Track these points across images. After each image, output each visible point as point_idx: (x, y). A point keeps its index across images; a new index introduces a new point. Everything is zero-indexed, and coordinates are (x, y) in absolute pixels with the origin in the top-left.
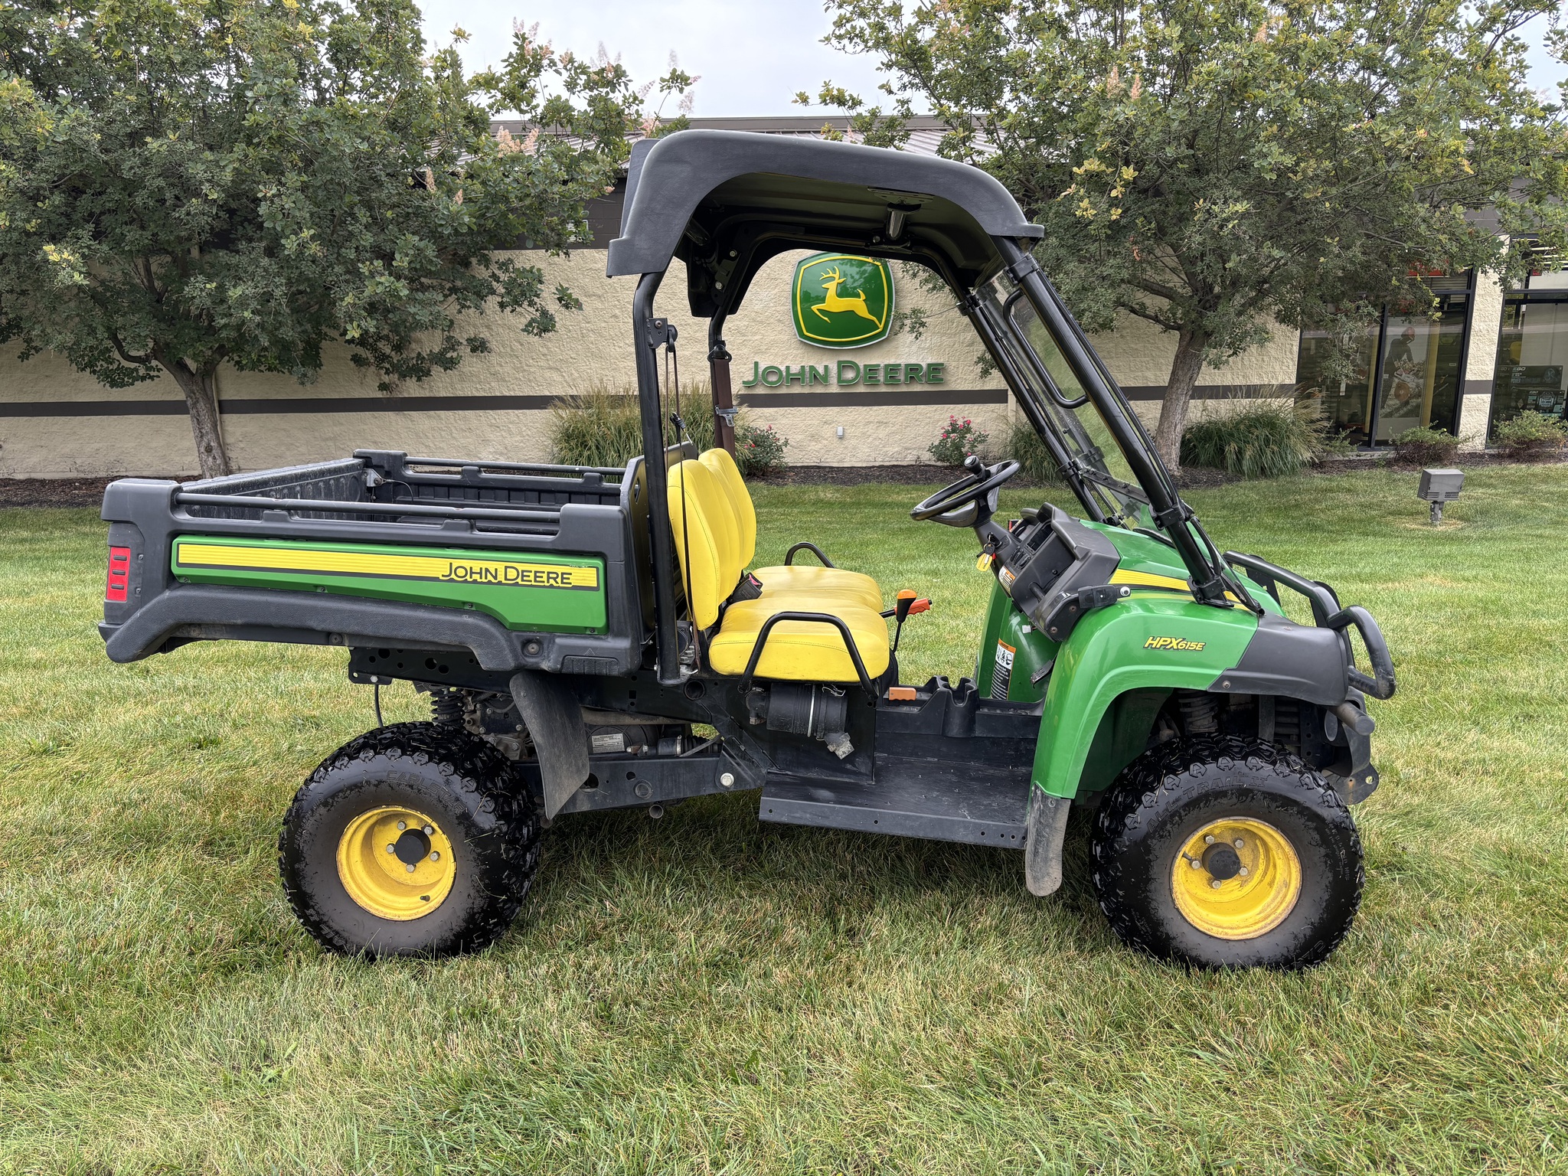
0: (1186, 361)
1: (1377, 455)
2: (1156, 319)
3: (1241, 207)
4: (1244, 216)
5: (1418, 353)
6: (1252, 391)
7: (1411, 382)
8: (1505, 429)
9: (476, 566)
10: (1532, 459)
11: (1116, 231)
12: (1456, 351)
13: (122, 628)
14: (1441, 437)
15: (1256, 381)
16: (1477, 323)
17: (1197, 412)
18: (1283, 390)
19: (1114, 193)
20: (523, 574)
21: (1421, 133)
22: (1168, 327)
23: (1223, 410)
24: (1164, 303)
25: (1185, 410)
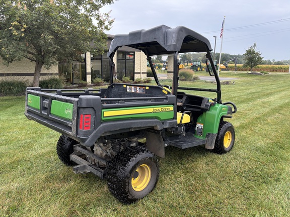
0: (38, 67)
1: (75, 86)
2: (30, 59)
3: (52, 37)
4: (52, 38)
5: (78, 67)
6: (51, 74)
7: (78, 73)
8: (94, 81)
9: (157, 109)
10: (99, 86)
11: (21, 39)
12: (84, 67)
13: (90, 137)
14: (84, 82)
15: (51, 72)
16: (87, 63)
17: (41, 78)
18: (56, 74)
19: (22, 30)
20: (163, 109)
21: (83, 28)
22: (32, 61)
23: (46, 78)
24: (31, 56)
25: (39, 78)
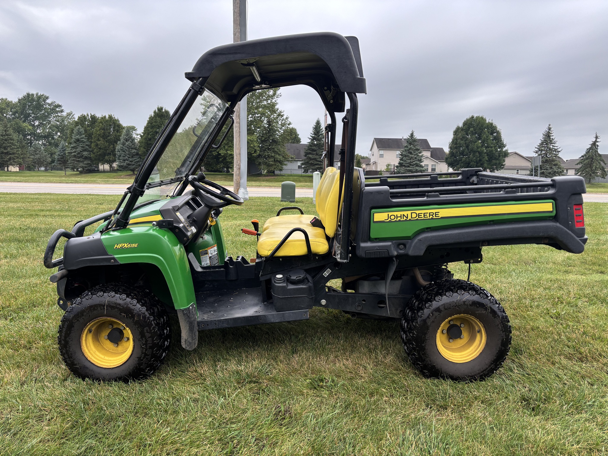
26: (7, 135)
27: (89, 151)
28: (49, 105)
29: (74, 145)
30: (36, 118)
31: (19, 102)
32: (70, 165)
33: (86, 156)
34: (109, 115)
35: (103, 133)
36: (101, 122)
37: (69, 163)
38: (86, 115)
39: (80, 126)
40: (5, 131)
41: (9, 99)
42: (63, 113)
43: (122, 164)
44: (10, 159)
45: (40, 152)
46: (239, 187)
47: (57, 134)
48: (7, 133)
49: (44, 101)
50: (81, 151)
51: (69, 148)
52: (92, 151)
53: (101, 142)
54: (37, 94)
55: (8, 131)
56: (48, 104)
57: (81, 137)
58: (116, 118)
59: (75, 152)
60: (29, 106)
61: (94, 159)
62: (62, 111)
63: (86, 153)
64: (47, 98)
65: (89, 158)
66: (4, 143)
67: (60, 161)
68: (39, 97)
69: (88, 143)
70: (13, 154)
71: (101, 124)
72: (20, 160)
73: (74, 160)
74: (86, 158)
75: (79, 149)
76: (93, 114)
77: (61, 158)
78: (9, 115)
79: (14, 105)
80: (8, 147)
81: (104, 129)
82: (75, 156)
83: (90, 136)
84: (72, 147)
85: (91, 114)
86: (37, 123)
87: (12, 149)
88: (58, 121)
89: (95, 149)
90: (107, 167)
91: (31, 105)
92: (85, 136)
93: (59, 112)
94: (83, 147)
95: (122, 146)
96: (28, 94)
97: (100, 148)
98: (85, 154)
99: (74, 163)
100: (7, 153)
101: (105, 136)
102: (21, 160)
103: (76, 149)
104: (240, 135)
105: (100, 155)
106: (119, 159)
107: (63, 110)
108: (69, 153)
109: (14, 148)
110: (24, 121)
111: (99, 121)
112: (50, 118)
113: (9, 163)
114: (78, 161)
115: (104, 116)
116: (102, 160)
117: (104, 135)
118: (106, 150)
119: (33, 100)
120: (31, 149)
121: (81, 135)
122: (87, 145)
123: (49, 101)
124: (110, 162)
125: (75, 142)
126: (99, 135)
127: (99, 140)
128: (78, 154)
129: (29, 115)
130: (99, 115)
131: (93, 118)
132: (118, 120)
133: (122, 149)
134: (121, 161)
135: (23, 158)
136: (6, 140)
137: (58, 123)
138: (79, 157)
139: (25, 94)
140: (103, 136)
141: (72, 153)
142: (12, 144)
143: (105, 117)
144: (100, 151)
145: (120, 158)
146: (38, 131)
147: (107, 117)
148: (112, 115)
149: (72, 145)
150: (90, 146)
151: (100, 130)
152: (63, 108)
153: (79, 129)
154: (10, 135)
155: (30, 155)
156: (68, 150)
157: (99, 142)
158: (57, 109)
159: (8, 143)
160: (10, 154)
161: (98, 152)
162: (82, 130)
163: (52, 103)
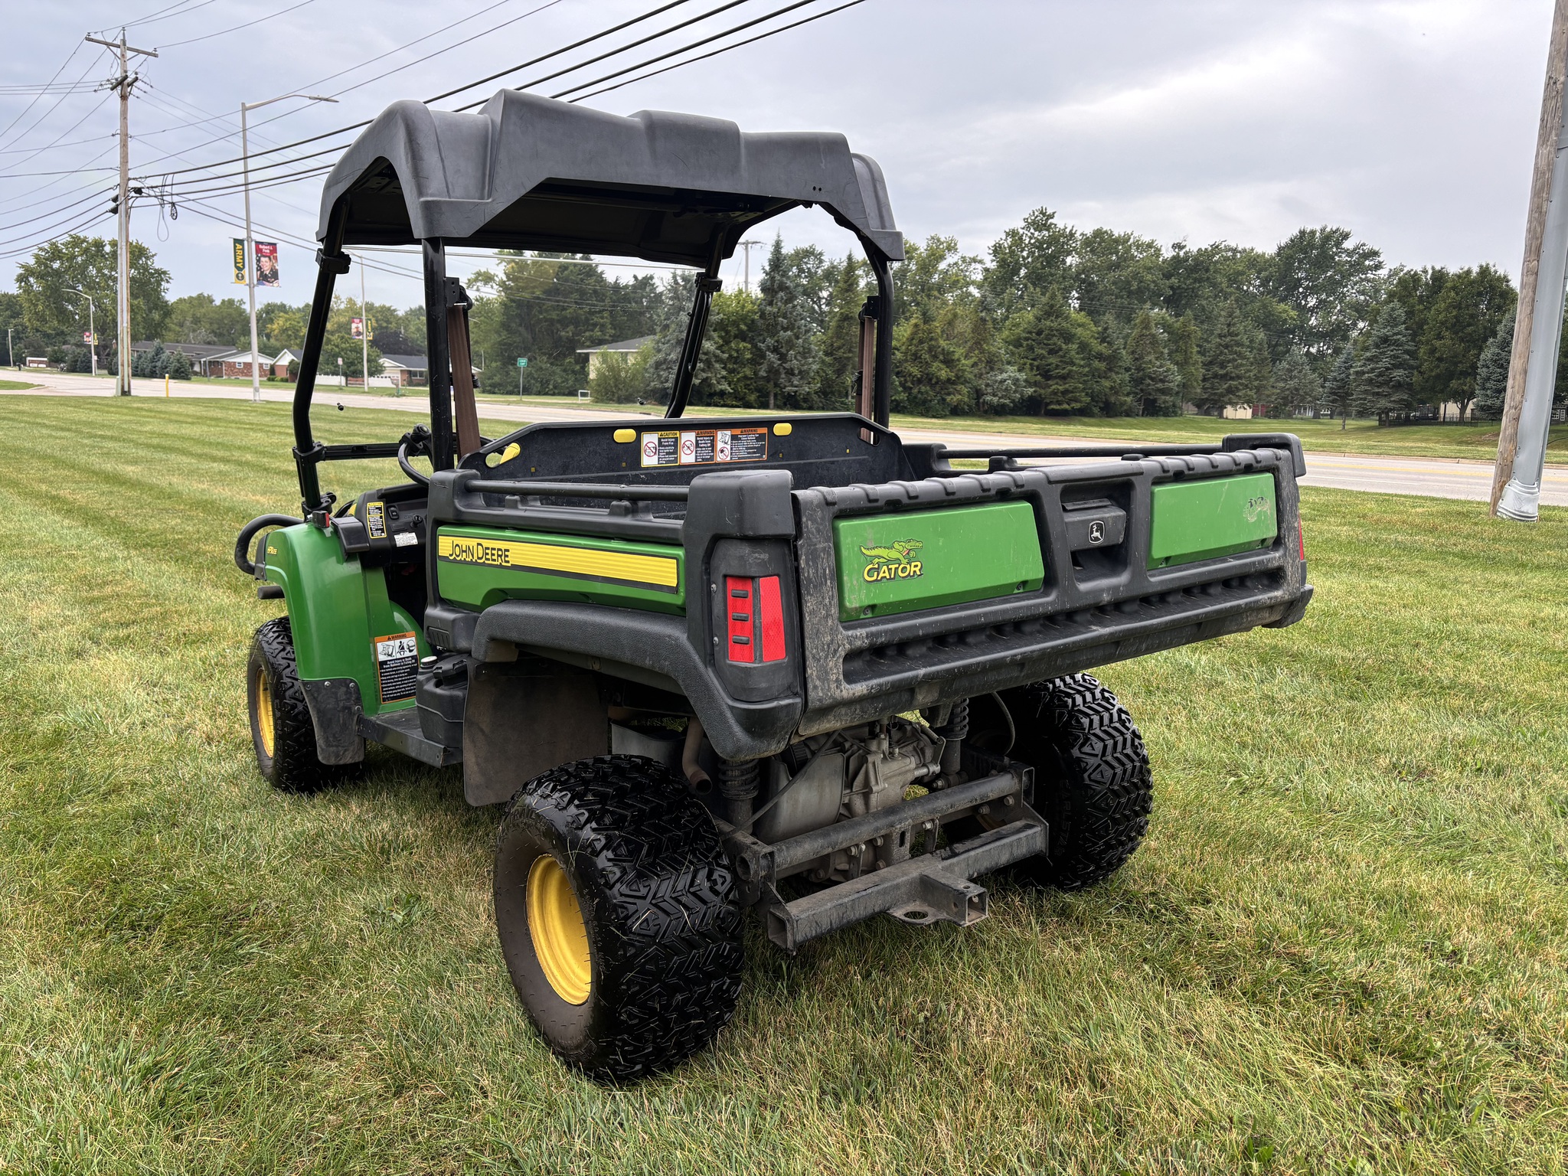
26: (1230, 334)
27: (1412, 367)
28: (1350, 253)
29: (1373, 352)
30: (1312, 290)
31: (1278, 254)
32: (1354, 403)
33: (1399, 382)
34: (1481, 267)
35: (1455, 317)
36: (1454, 288)
37: (1354, 400)
38: (1419, 269)
39: (1396, 304)
40: (1229, 325)
41: (1259, 250)
42: (1379, 272)
43: (1489, 403)
44: (1230, 391)
45: (1300, 372)
46: (1509, 477)
47: (1355, 324)
48: (1232, 329)
49: (1338, 244)
50: (1387, 369)
51: (1359, 361)
52: (1417, 368)
53: (1447, 344)
54: (1323, 230)
55: (1234, 324)
56: (1346, 251)
57: (1396, 330)
58: (1501, 272)
59: (1372, 370)
60: (1300, 262)
61: (1418, 388)
62: (1378, 267)
63: (1401, 372)
64: (1346, 236)
65: (1409, 387)
66: (1221, 352)
67: (1335, 394)
68: (1327, 237)
69: (1410, 347)
70: (1239, 377)
71: (1453, 294)
72: (1249, 393)
73: (1366, 392)
74: (1399, 386)
75: (1385, 362)
76: (1438, 268)
77: (1339, 388)
78: (1253, 287)
79: (1266, 261)
80: (1229, 362)
81: (1459, 307)
82: (1370, 381)
83: (1416, 330)
84: (1368, 359)
85: (1433, 268)
86: (1312, 302)
87: (1236, 367)
88: (1363, 293)
89: (1426, 361)
90: (1452, 409)
91: (1304, 258)
92: (1406, 329)
93: (1370, 268)
94: (1395, 357)
95: (1497, 351)
96: (1302, 233)
97: (1440, 359)
98: (1398, 374)
99: (1365, 399)
100: (1225, 377)
101: (1457, 326)
102: (1252, 393)
103: (1377, 362)
104: (1532, 311)
105: (1438, 376)
106: (1484, 389)
107: (1380, 263)
108: (1357, 373)
109: (1242, 365)
110: (1283, 300)
111: (1449, 285)
112: (1346, 286)
113: (1226, 399)
114: (1378, 394)
115: (1466, 269)
116: (1442, 391)
117: (1458, 321)
118: (1456, 364)
119: (1311, 245)
120: (1281, 367)
121: (1396, 325)
122: (1407, 352)
123: (1348, 244)
124: (1462, 397)
125: (1377, 346)
126: (1442, 323)
127: (1439, 337)
128: (1380, 375)
129: (1298, 283)
130: (1453, 269)
131: (1439, 277)
132: (1505, 277)
133: (1496, 361)
134: (1489, 392)
135: (1258, 389)
136: (1226, 346)
137: (1362, 298)
138: (1382, 383)
139: (1296, 232)
140: (1454, 325)
141: (1364, 373)
142: (1240, 355)
143: (1469, 272)
144: (1438, 367)
145: (1488, 385)
146: (1313, 321)
147: (1475, 270)
148: (1491, 266)
149: (1368, 354)
150: (1412, 354)
151: (1446, 309)
152: (1381, 259)
153: (1393, 309)
154: (1237, 335)
155: (1277, 381)
156: (1357, 366)
157: (1438, 343)
158: (1367, 263)
159: (1232, 352)
160: (1232, 379)
161: (1432, 370)
162: (1401, 312)
163: (1355, 249)
